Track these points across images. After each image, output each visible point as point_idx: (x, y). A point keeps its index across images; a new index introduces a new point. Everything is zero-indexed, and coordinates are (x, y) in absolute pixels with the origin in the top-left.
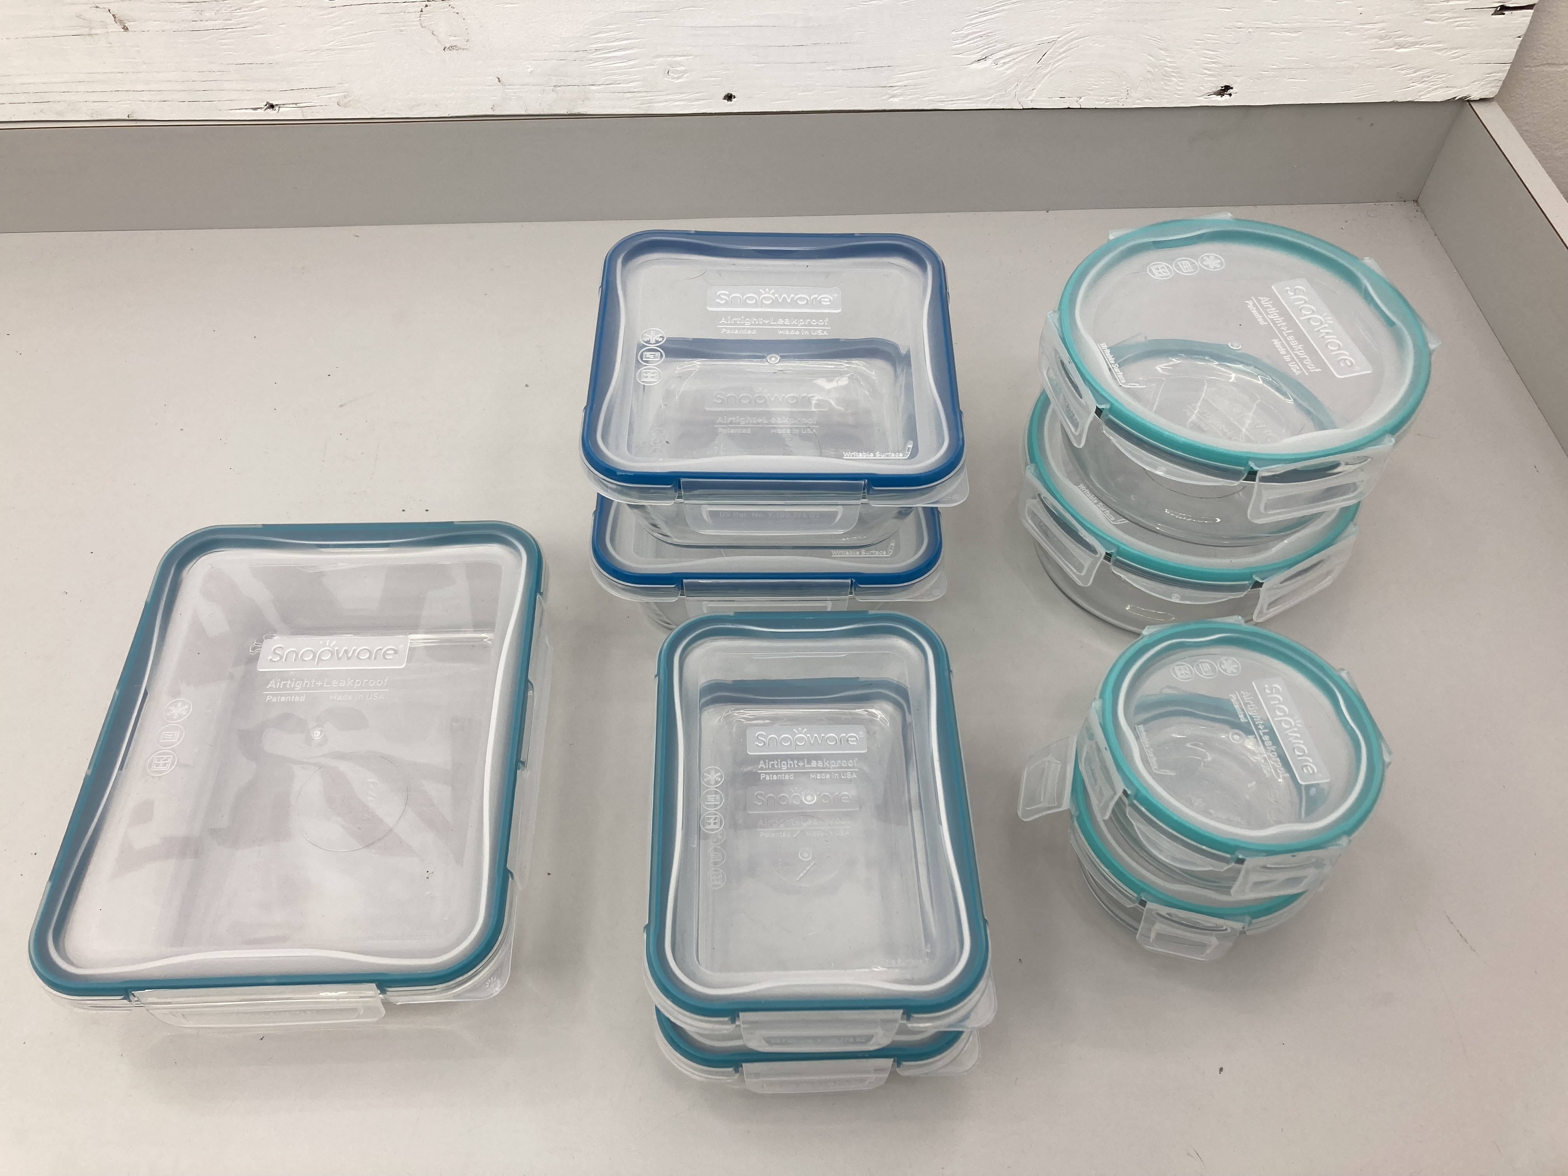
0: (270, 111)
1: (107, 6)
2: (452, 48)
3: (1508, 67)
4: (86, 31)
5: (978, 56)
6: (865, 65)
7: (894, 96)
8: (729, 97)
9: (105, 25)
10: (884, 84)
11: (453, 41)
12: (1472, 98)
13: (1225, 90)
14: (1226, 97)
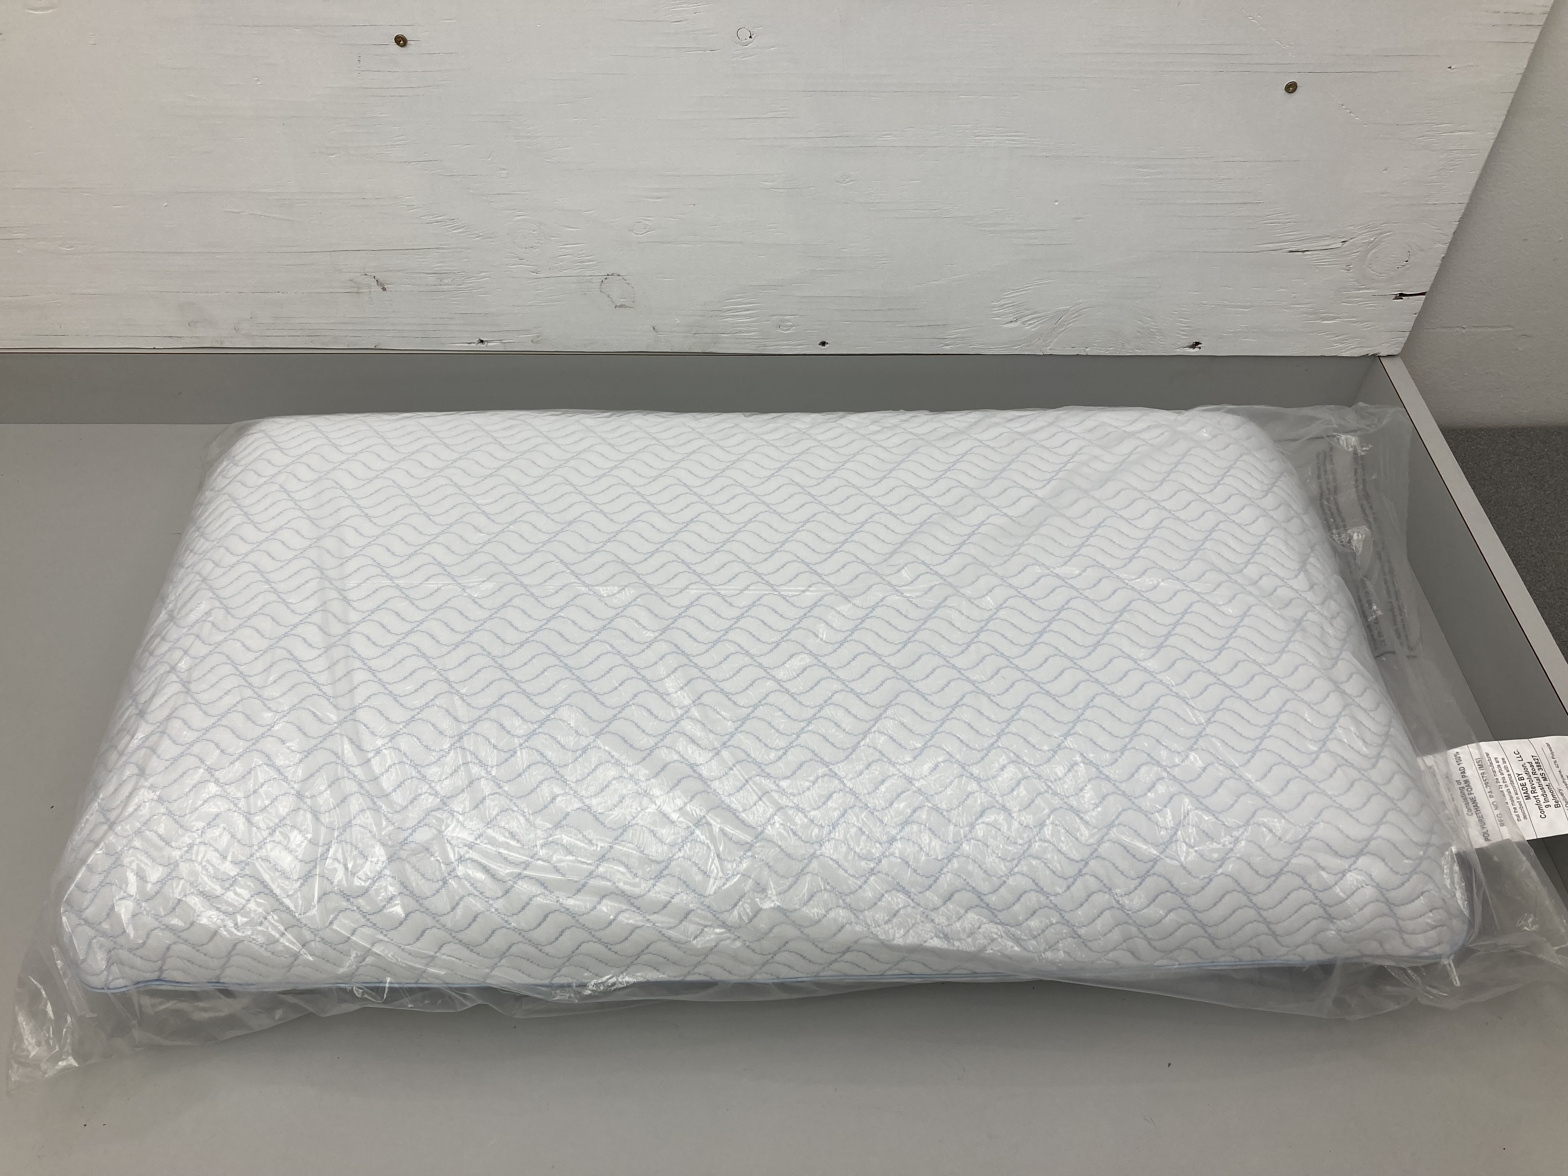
0: (481, 345)
1: (373, 274)
2: (621, 306)
3: (1407, 334)
4: (355, 290)
5: (1011, 319)
6: (926, 324)
7: (947, 345)
8: (823, 344)
9: (369, 286)
10: (940, 336)
11: (622, 301)
12: (1381, 354)
13: (1196, 344)
14: (1196, 349)
